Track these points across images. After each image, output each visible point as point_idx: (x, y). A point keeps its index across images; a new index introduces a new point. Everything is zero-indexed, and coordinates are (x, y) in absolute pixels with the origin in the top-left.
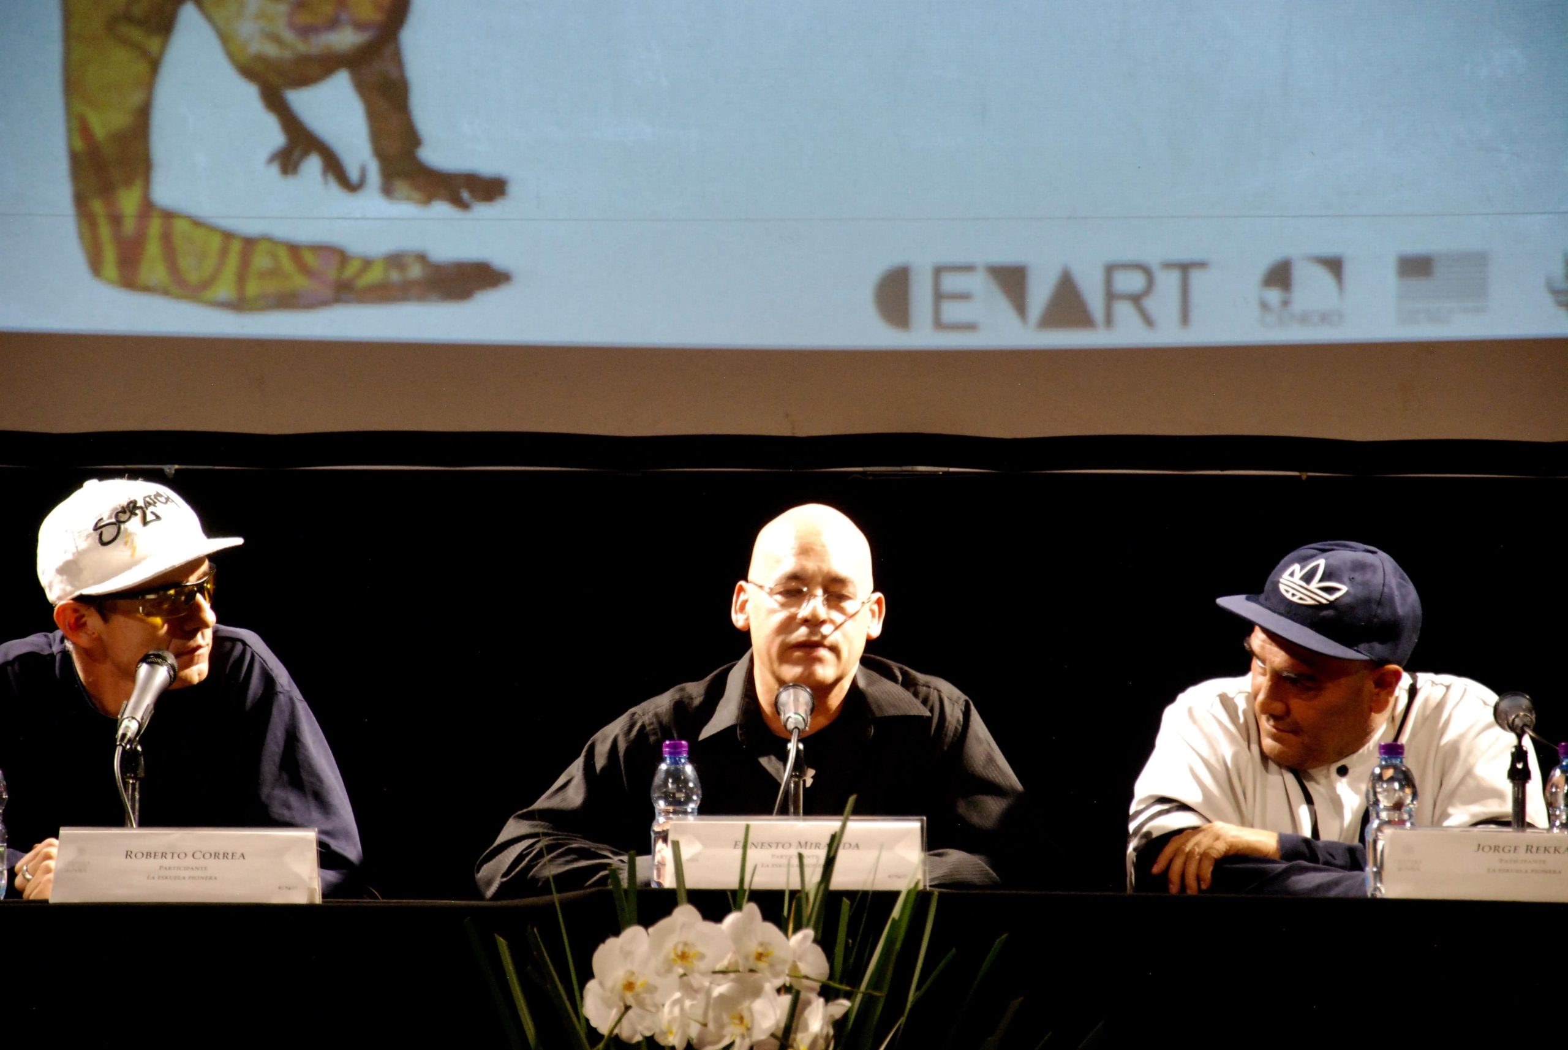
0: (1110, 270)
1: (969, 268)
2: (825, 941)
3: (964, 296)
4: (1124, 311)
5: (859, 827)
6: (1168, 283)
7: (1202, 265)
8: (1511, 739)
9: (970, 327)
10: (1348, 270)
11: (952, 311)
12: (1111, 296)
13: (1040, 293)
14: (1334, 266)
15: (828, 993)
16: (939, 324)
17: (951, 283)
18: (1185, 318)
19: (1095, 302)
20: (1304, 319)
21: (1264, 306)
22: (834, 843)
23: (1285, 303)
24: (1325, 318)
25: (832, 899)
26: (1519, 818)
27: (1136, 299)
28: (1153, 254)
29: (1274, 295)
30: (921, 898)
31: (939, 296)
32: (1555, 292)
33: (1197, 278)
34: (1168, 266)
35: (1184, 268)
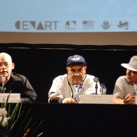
0: (46, 22)
1: (27, 22)
2: (7, 110)
3: (27, 25)
4: (48, 27)
5: (12, 94)
6: (53, 24)
7: (58, 22)
8: (95, 83)
9: (28, 29)
10: (77, 23)
11: (25, 27)
12: (46, 26)
13: (37, 25)
14: (75, 22)
15: (7, 116)
16: (23, 29)
17: (25, 23)
18: (56, 29)
19: (44, 26)
20: (71, 29)
21: (66, 27)
22: (8, 97)
23: (68, 27)
24: (74, 29)
25: (8, 104)
26: (96, 93)
27: (49, 26)
28: (52, 20)
29: (67, 26)
30: (20, 104)
31: (24, 25)
32: (102, 26)
33: (57, 23)
34: (53, 22)
35: (56, 22)
